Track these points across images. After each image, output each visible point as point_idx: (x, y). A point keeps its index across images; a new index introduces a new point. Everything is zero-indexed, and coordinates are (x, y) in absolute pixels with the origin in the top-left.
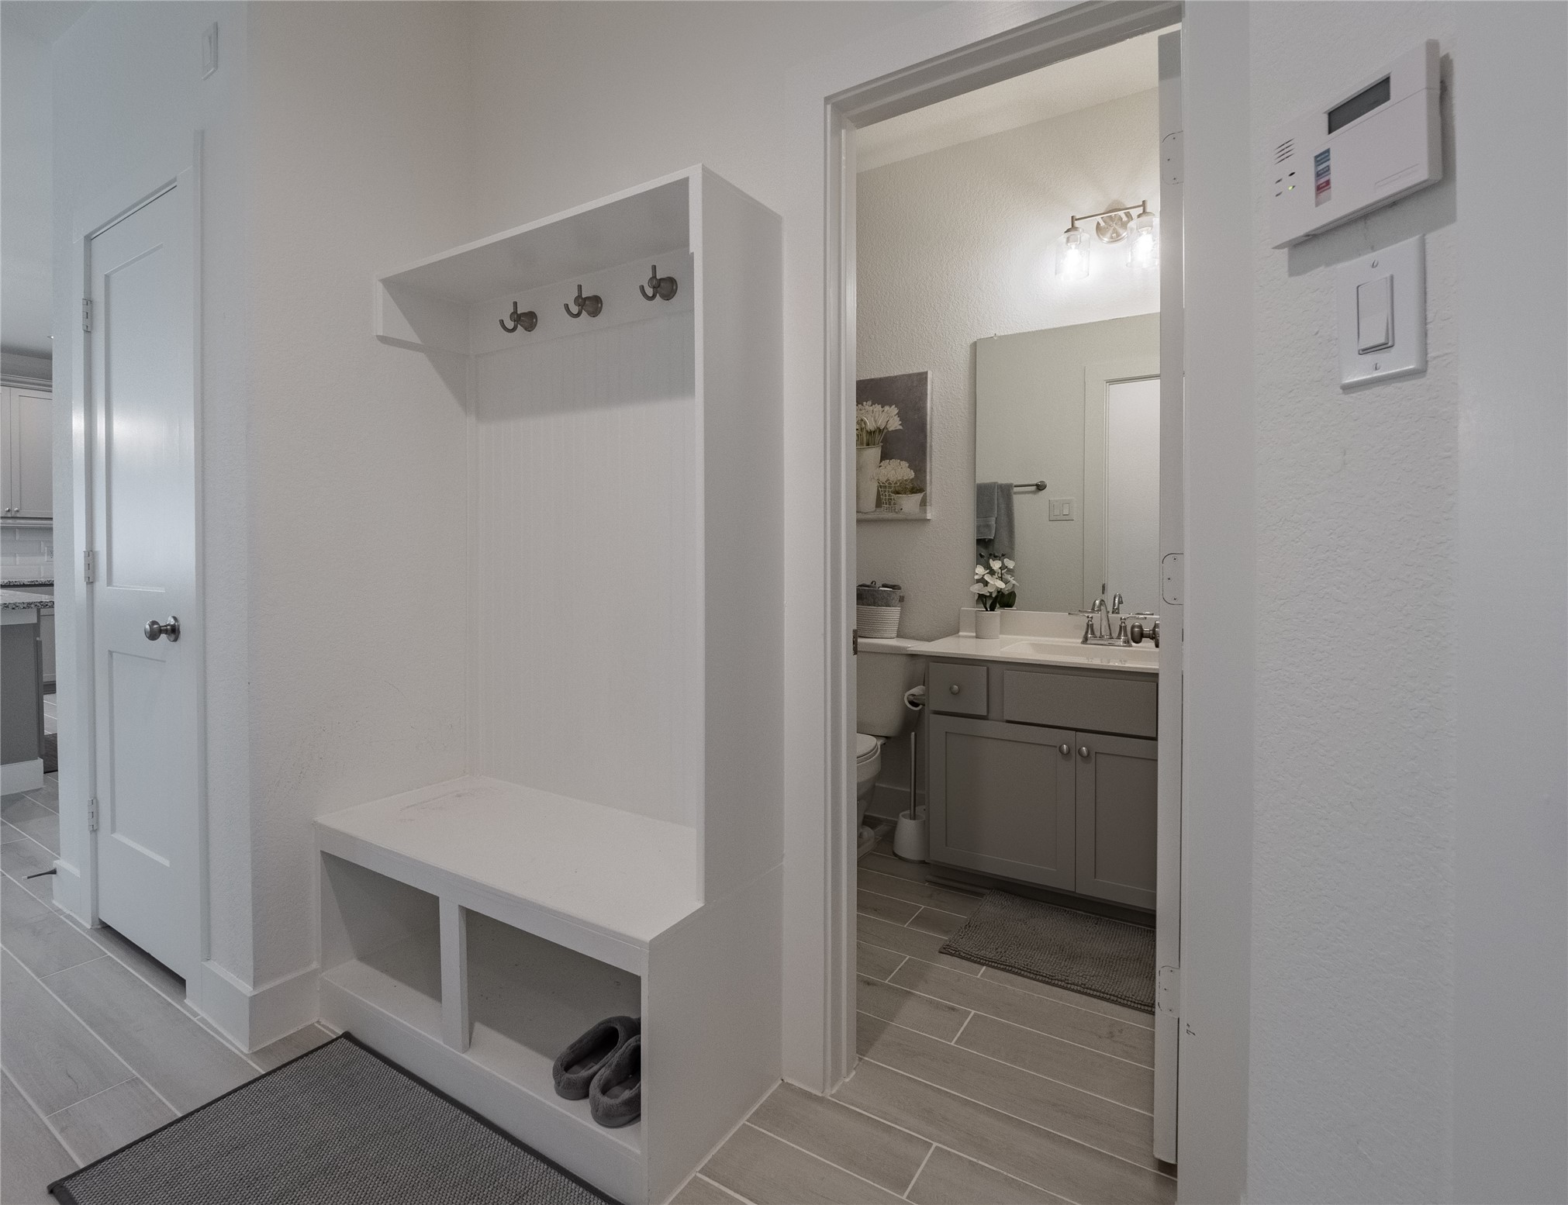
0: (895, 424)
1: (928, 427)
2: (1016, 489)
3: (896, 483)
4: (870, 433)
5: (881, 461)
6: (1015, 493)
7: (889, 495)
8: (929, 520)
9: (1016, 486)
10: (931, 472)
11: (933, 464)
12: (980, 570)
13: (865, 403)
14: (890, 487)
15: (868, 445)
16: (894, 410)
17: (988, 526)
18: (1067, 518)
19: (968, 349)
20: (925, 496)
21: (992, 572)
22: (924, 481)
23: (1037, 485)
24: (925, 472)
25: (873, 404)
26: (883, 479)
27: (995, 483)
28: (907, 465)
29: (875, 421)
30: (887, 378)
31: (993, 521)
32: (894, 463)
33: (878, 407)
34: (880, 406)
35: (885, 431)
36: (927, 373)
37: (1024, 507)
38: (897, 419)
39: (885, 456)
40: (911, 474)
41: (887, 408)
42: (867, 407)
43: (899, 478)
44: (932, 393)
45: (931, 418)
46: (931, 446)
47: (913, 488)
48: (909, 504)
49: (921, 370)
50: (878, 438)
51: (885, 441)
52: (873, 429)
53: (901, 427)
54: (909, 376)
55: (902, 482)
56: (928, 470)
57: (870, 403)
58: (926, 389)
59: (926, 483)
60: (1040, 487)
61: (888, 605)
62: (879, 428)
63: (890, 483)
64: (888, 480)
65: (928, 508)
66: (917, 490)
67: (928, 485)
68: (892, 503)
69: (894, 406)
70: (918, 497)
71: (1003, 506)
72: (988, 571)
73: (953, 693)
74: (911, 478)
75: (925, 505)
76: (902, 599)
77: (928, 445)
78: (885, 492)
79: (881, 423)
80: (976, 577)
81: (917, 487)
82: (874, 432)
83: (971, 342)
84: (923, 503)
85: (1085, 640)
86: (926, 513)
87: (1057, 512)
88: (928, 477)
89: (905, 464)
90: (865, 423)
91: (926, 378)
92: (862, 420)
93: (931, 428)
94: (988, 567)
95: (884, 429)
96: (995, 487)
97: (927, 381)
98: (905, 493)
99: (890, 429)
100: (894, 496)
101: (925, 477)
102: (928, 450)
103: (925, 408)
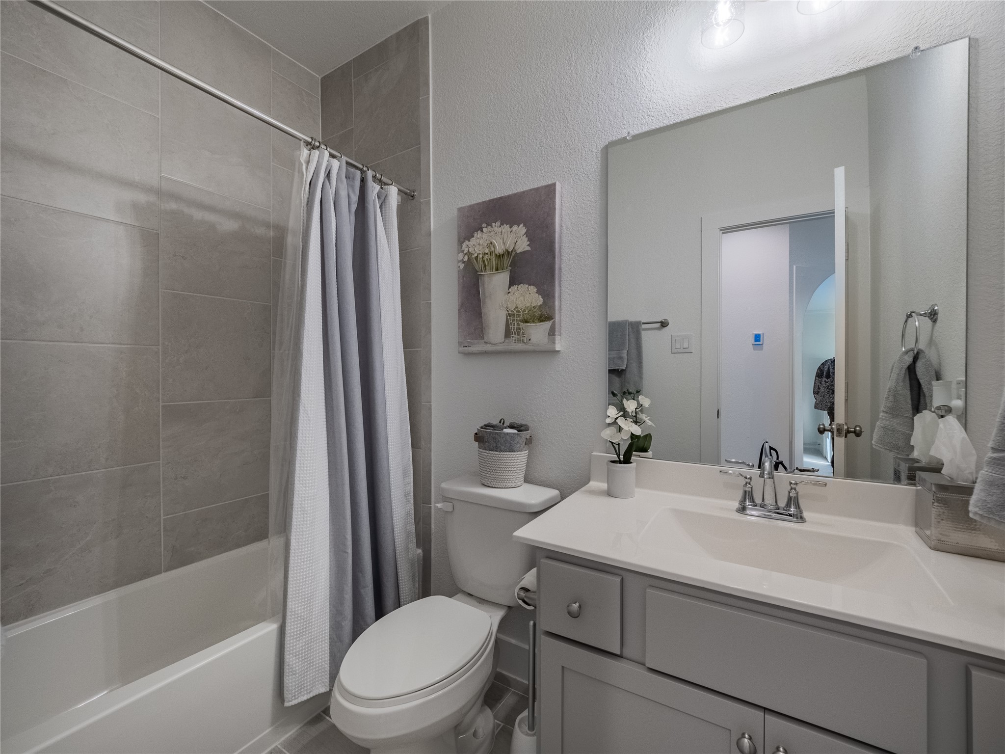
0: (523, 245)
1: (557, 246)
2: (644, 326)
3: (524, 311)
4: (500, 257)
5: (509, 287)
6: (644, 330)
7: (518, 324)
8: (559, 351)
9: (644, 323)
10: (560, 297)
11: (563, 288)
12: (612, 412)
13: (494, 224)
14: (519, 316)
15: (497, 270)
16: (521, 229)
17: (621, 358)
18: (687, 351)
19: (599, 155)
20: (554, 324)
21: (625, 415)
22: (552, 307)
23: (661, 322)
24: (554, 297)
25: (502, 224)
26: (512, 307)
27: (627, 321)
28: (535, 290)
29: (504, 243)
30: (515, 195)
31: (624, 354)
32: (523, 287)
33: (506, 227)
34: (508, 226)
35: (514, 253)
36: (554, 185)
37: (650, 340)
38: (525, 239)
39: (513, 282)
40: (540, 300)
41: (515, 228)
42: (496, 228)
43: (528, 305)
44: (561, 210)
45: (560, 237)
46: (560, 269)
47: (541, 316)
48: (537, 333)
49: (550, 183)
50: (507, 261)
51: (513, 264)
52: (501, 252)
53: (529, 248)
54: (537, 189)
55: (531, 309)
56: (557, 295)
57: (498, 223)
58: (554, 203)
59: (554, 310)
60: (664, 324)
61: (511, 450)
62: (507, 251)
63: (518, 311)
64: (517, 307)
65: (557, 338)
66: (546, 318)
67: (557, 312)
68: (521, 334)
69: (522, 225)
70: (547, 325)
71: (633, 340)
72: (622, 413)
73: (570, 613)
74: (539, 304)
75: (554, 335)
76: (529, 441)
77: (557, 266)
78: (514, 320)
79: (510, 246)
80: (608, 421)
81: (545, 315)
82: (503, 255)
83: (602, 146)
84: (552, 332)
85: (742, 509)
86: (554, 343)
87: (678, 346)
88: (557, 303)
89: (533, 289)
90: (494, 247)
91: (554, 190)
92: (491, 243)
93: (560, 248)
94: (621, 408)
95: (512, 251)
96: (626, 324)
97: (555, 193)
98: (533, 322)
99: (518, 251)
100: (522, 325)
101: (554, 302)
102: (557, 272)
103: (553, 224)
